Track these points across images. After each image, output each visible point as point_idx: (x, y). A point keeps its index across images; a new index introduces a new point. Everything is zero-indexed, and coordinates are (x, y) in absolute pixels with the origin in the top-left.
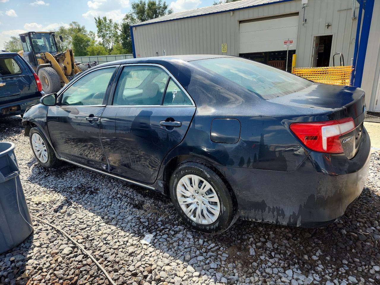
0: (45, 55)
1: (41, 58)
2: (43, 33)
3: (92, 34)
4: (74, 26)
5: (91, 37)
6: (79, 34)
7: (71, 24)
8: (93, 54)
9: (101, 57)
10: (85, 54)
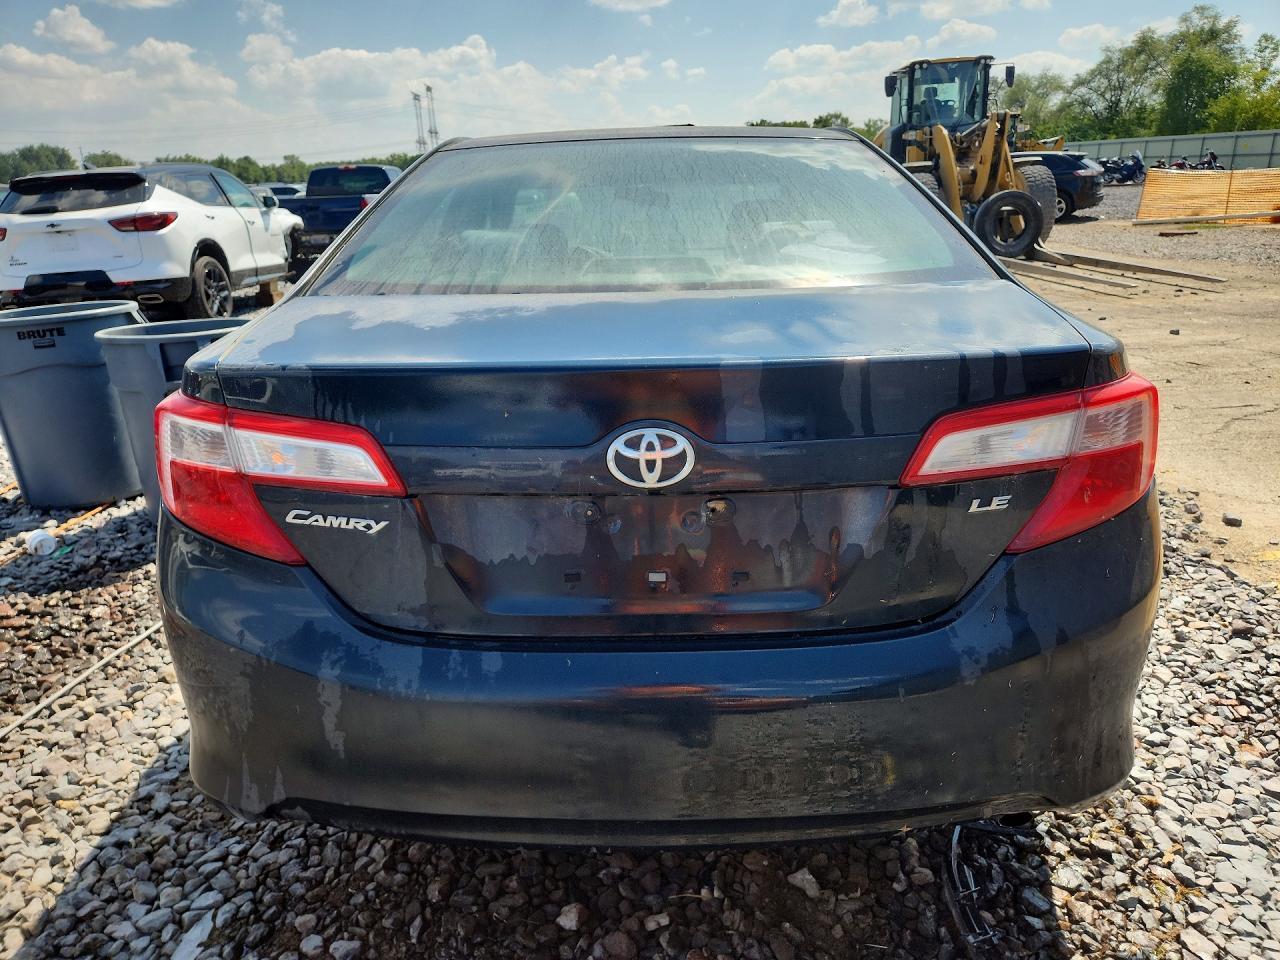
0: (931, 134)
1: (920, 145)
2: (954, 63)
3: (1266, 48)
4: (1199, 22)
5: (1259, 59)
6: (1207, 52)
7: (1186, 14)
8: (1227, 124)
9: (1250, 136)
10: (1200, 126)
